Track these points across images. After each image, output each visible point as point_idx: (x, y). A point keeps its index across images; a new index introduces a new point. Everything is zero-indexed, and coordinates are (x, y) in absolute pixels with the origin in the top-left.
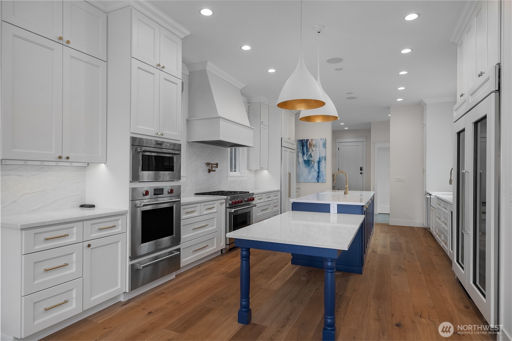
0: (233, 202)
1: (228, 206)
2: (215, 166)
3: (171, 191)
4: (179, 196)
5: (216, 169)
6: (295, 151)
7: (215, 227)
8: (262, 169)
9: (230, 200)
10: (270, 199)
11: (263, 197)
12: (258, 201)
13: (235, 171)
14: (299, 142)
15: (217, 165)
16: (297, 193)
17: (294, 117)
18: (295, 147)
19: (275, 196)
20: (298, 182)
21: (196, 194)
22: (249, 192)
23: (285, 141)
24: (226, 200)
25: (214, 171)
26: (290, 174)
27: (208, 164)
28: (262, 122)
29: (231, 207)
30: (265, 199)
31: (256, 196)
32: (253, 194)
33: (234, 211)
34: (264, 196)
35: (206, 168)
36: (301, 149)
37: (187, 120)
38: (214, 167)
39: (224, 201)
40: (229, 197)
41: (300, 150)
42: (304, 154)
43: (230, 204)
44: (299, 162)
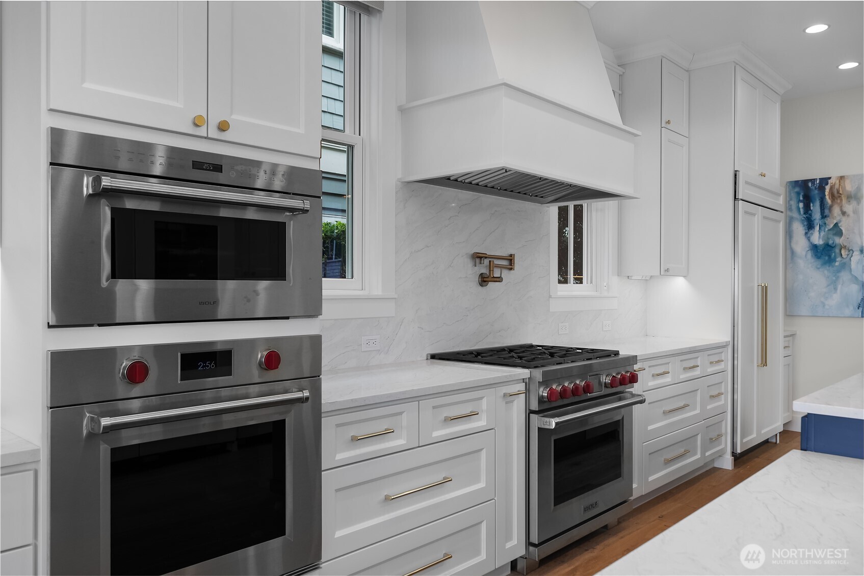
0: (552, 392)
1: (535, 406)
2: (505, 263)
3: (272, 361)
4: (314, 379)
5: (505, 274)
6: (781, 217)
7: (482, 485)
8: (667, 272)
9: (545, 383)
10: (697, 372)
11: (670, 368)
12: (652, 383)
13: (579, 281)
14: (794, 187)
15: (511, 259)
16: (788, 352)
17: (778, 106)
18: (780, 202)
19: (711, 363)
20: (790, 314)
21: (433, 357)
22: (616, 353)
23: (747, 183)
24: (528, 383)
25: (499, 279)
26: (765, 290)
27: (478, 257)
28: (668, 122)
29: (546, 407)
30: (676, 372)
31: (645, 365)
32: (633, 359)
33: (557, 424)
34: (675, 366)
35: (473, 272)
36: (802, 211)
37: (402, 110)
38: (498, 266)
39: (522, 387)
40: (538, 374)
41: (795, 215)
42: (810, 226)
43: (541, 400)
44: (793, 253)
